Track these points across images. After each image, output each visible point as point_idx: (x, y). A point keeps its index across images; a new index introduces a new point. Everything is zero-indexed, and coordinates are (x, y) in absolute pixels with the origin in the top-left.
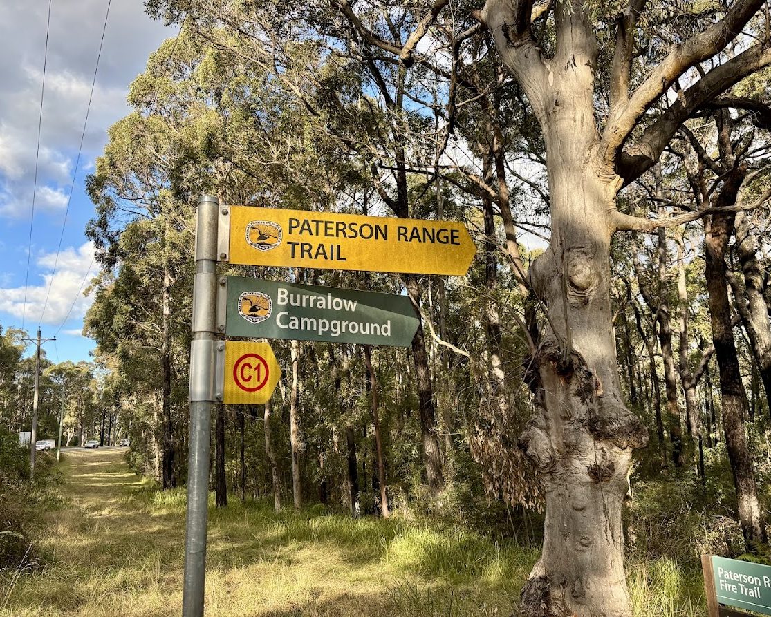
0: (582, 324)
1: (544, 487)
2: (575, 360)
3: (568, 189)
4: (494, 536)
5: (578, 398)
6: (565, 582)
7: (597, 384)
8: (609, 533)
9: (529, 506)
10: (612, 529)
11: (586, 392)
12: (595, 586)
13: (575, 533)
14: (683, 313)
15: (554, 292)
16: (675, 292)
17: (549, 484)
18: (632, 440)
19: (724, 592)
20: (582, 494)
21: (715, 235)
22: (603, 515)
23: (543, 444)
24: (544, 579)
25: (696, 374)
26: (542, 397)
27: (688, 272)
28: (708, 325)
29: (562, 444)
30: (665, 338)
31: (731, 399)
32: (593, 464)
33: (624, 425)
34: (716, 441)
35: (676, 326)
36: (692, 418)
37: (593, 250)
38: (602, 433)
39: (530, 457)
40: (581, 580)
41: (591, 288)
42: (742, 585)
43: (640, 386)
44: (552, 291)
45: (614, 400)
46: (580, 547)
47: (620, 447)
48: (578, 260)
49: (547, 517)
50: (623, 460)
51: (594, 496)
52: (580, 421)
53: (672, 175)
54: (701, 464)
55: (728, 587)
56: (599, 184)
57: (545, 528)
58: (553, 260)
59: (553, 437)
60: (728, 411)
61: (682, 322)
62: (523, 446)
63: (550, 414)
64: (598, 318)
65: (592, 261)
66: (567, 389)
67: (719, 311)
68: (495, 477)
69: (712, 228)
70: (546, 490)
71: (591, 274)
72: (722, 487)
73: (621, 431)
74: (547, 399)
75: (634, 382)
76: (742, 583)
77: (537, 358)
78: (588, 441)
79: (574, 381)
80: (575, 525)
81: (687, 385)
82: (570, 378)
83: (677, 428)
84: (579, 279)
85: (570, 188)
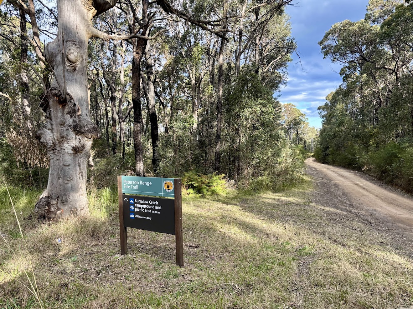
0: (72, 80)
1: (49, 157)
2: (68, 97)
3: (68, 9)
4: (22, 187)
5: (69, 116)
6: (58, 197)
7: (78, 109)
8: (80, 175)
9: (41, 166)
10: (82, 173)
11: (73, 113)
12: (73, 197)
13: (64, 176)
14: (122, 89)
15: (58, 62)
16: (119, 80)
17: (52, 155)
18: (93, 135)
19: (125, 189)
20: (68, 159)
21: (137, 53)
22: (78, 167)
23: (49, 137)
24: (48, 197)
25: (125, 116)
26: (50, 114)
27: (125, 71)
28: (131, 95)
29: (59, 136)
30: (113, 99)
31: (137, 124)
32: (74, 145)
33: (90, 128)
34: (131, 144)
35: (118, 95)
36: (122, 135)
37: (80, 44)
38: (79, 131)
39: (42, 143)
40: (66, 195)
41: (78, 63)
42: (132, 185)
43: (100, 119)
44: (57, 61)
45: (86, 117)
46: (66, 182)
47: (87, 138)
48: (71, 48)
49: (50, 170)
50: (89, 143)
51: (74, 160)
52: (69, 126)
53: (121, 23)
54: (124, 153)
55: (127, 187)
56: (84, 10)
57: (49, 175)
58: (58, 45)
59: (55, 133)
60: (136, 129)
61: (120, 93)
62: (38, 138)
63: (53, 122)
64: (81, 78)
65: (79, 49)
66: (63, 111)
67: (136, 88)
68: (22, 152)
69: (136, 50)
70: (50, 158)
71: (78, 55)
72: (131, 160)
73: (89, 131)
74: (52, 115)
75: (98, 118)
76: (132, 184)
77: (48, 95)
78: (72, 135)
79: (67, 107)
80: (64, 173)
81: (121, 120)
82: (65, 105)
83: (115, 138)
84: (72, 57)
85: (69, 8)
